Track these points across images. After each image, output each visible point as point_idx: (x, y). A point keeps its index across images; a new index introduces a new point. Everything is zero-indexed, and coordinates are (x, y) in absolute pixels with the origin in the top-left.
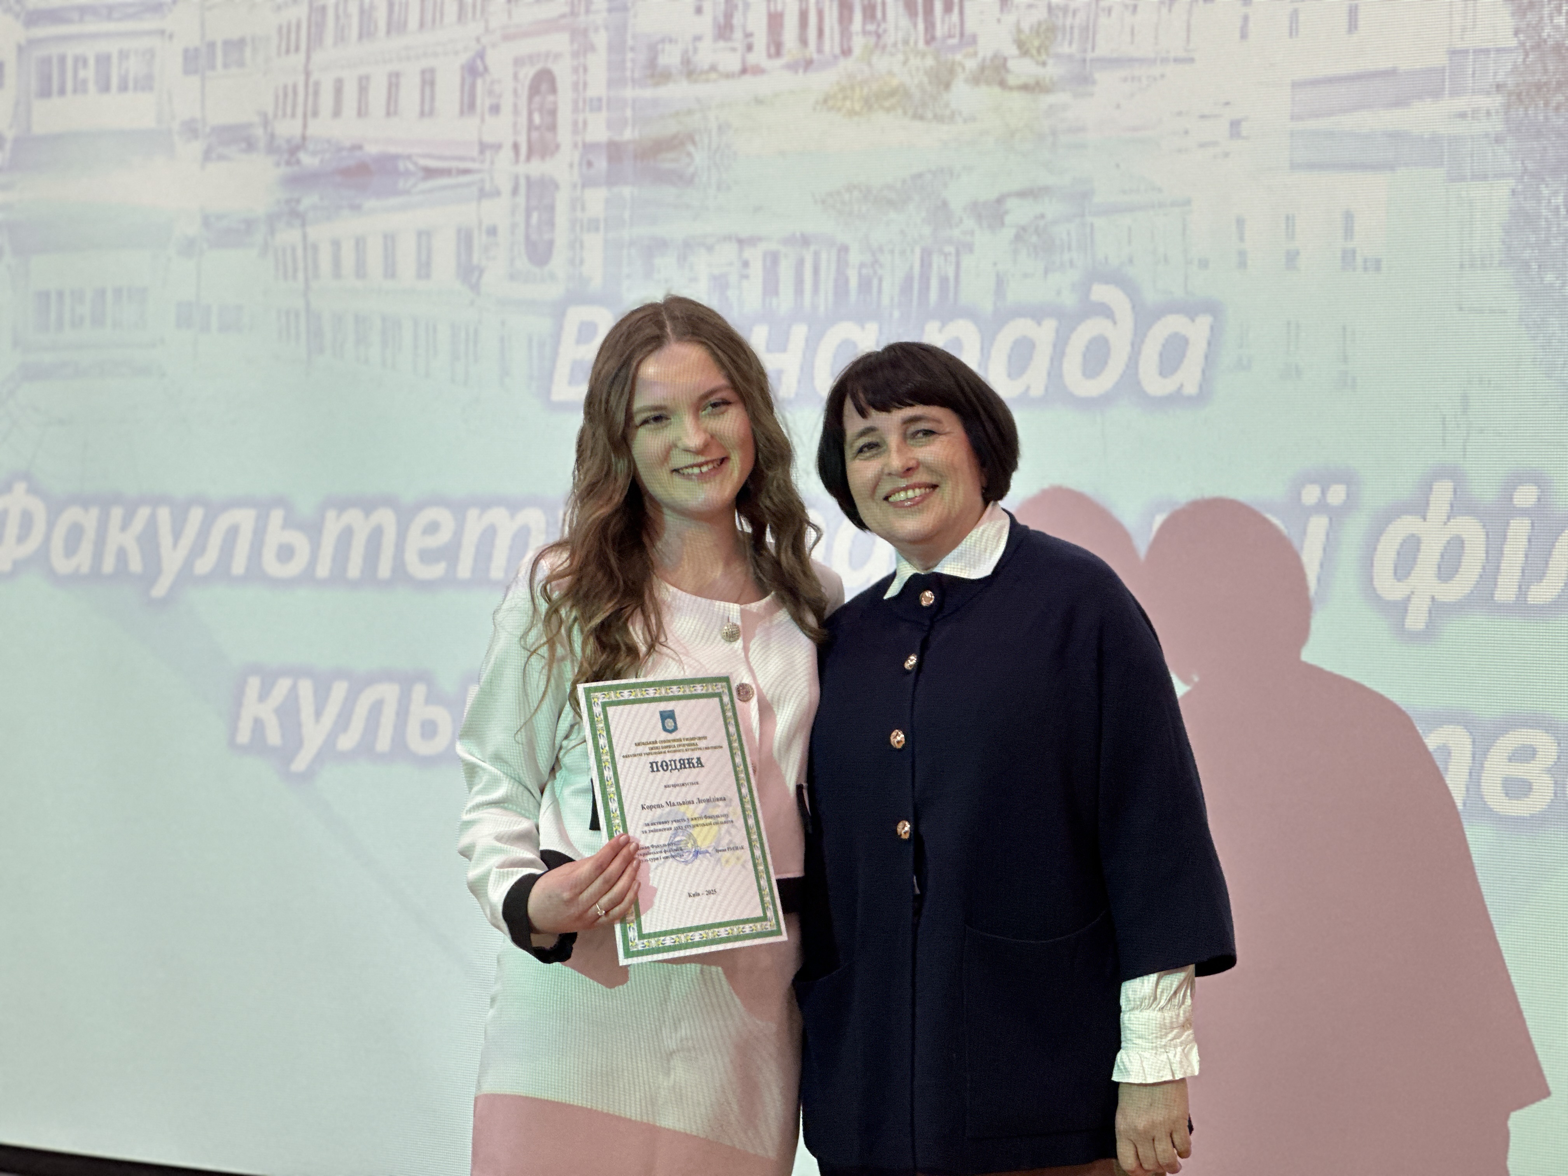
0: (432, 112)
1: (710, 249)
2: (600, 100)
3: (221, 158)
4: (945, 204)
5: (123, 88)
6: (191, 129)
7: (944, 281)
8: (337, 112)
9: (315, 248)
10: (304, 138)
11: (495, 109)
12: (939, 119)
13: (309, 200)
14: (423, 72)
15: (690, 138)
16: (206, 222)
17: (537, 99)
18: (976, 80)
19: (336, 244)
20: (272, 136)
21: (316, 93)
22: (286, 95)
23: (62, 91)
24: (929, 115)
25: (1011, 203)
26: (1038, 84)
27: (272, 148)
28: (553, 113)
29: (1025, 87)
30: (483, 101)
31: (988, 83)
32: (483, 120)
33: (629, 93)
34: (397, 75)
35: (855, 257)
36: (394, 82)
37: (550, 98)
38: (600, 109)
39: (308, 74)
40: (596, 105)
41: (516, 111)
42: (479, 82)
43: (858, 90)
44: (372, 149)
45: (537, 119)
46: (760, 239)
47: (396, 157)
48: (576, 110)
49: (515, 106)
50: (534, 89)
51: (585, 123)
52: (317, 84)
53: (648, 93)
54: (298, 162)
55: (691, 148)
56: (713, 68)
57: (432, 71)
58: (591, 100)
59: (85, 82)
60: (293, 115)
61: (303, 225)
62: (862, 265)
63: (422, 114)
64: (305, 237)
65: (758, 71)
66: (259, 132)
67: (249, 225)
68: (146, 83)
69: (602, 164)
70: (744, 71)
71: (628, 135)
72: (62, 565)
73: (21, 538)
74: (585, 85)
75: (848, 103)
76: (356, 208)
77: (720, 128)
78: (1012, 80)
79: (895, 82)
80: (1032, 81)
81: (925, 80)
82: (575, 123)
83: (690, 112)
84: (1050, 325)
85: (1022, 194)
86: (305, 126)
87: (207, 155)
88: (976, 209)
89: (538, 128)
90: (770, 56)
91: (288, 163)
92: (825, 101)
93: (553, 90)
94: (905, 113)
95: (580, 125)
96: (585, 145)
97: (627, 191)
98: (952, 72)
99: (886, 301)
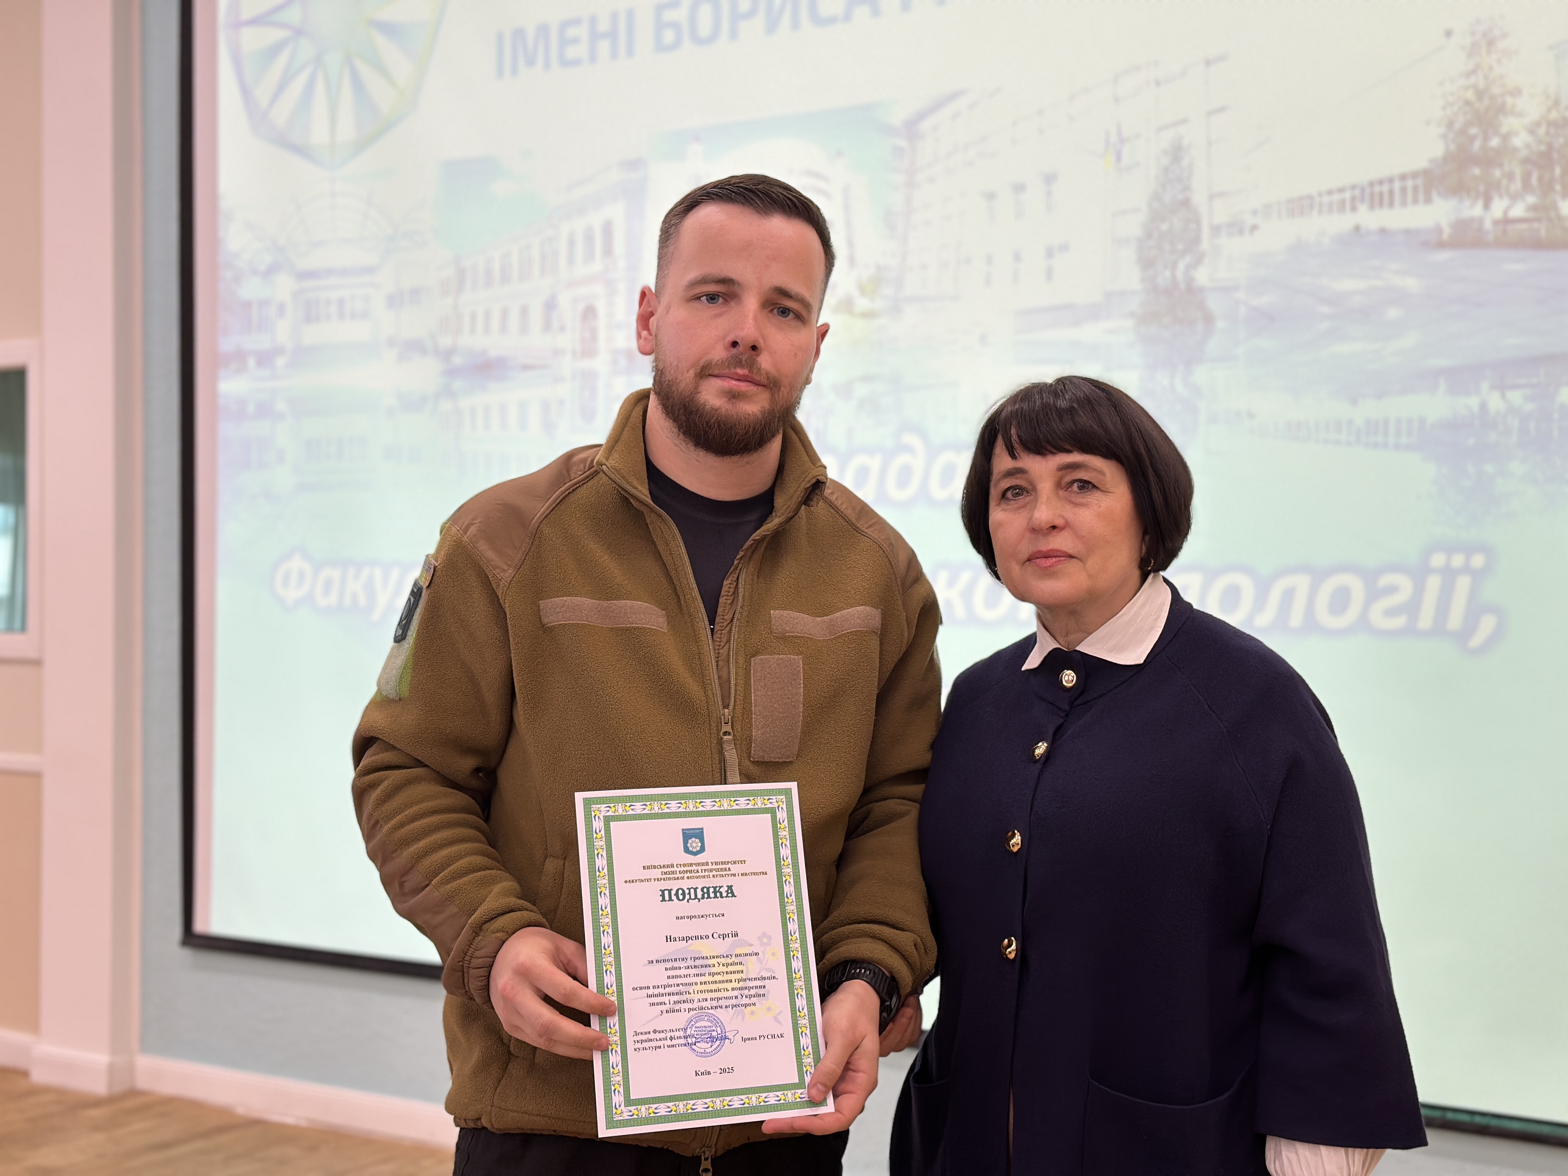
0: (526, 331)
6: (391, 342)
8: (472, 331)
9: (460, 413)
10: (455, 346)
11: (562, 329)
13: (458, 384)
14: (521, 307)
17: (586, 323)
19: (473, 410)
20: (436, 346)
21: (460, 319)
22: (443, 321)
23: (317, 320)
25: (854, 384)
26: (871, 312)
27: (436, 353)
28: (595, 331)
29: (862, 315)
30: (555, 324)
31: (842, 312)
32: (555, 336)
34: (507, 309)
36: (505, 313)
37: (593, 322)
38: (621, 328)
39: (455, 309)
40: (619, 326)
41: (574, 330)
42: (553, 313)
44: (492, 353)
45: (586, 335)
47: (506, 358)
48: (609, 328)
49: (573, 327)
50: (584, 318)
51: (614, 336)
52: (459, 315)
54: (451, 361)
57: (526, 306)
58: (617, 323)
59: (330, 315)
60: (448, 332)
61: (454, 400)
63: (521, 332)
64: (455, 407)
66: (429, 343)
67: (423, 399)
68: (365, 315)
69: (623, 362)
72: (322, 602)
74: (613, 314)
76: (483, 388)
78: (855, 310)
80: (866, 311)
84: (877, 458)
85: (861, 379)
86: (455, 338)
88: (834, 388)
89: (586, 340)
91: (445, 362)
93: (595, 318)
95: (611, 338)
96: (614, 350)
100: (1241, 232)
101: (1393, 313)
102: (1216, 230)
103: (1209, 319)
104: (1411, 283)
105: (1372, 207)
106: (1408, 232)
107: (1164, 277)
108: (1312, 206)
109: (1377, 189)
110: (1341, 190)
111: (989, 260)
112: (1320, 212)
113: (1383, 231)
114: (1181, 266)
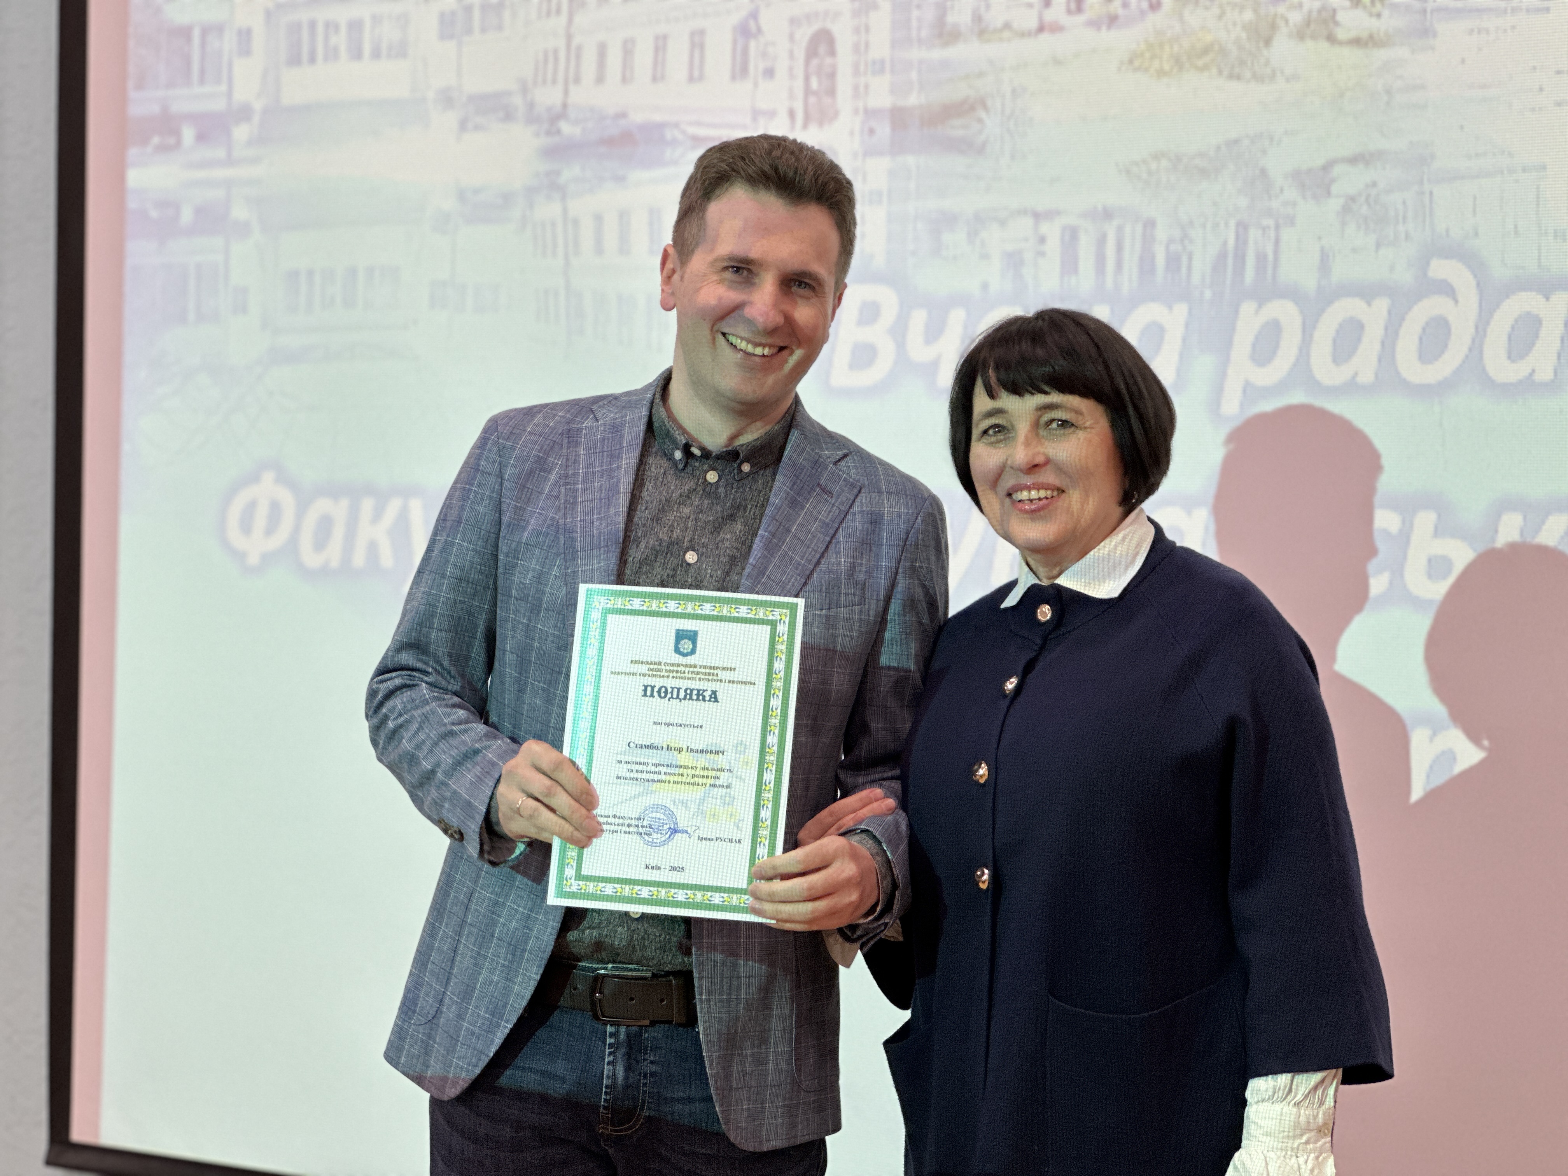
0: (701, 78)
1: (1003, 223)
2: (882, 62)
3: (477, 128)
4: (1263, 172)
5: (376, 54)
6: (447, 99)
7: (1261, 258)
8: (600, 79)
9: (576, 222)
10: (565, 106)
11: (769, 73)
12: (1258, 78)
13: (570, 172)
14: (692, 34)
15: (982, 103)
16: (461, 196)
17: (815, 62)
18: (1300, 35)
19: (599, 218)
20: (531, 106)
21: (578, 57)
22: (546, 61)
23: (312, 60)
24: (1248, 74)
25: (1337, 170)
26: (1371, 37)
27: (532, 118)
28: (832, 75)
29: (1356, 42)
30: (756, 64)
31: (1314, 37)
32: (756, 85)
33: (916, 54)
34: (665, 37)
35: (1161, 234)
36: (661, 44)
37: (828, 61)
38: (882, 71)
39: (569, 38)
40: (879, 68)
41: (792, 75)
42: (753, 44)
43: (1167, 48)
44: (637, 117)
45: (814, 84)
46: (1058, 213)
47: (662, 126)
48: (856, 72)
49: (791, 69)
50: (812, 52)
51: (867, 87)
52: (579, 48)
53: (937, 54)
54: (559, 132)
55: (982, 114)
56: (1007, 26)
57: (702, 32)
58: (874, 63)
59: (336, 50)
60: (554, 81)
61: (564, 198)
62: (1171, 241)
63: (691, 79)
64: (565, 211)
65: (1056, 28)
66: (518, 101)
67: (507, 198)
68: (400, 51)
69: (884, 130)
70: (1041, 29)
71: (913, 100)
72: (312, 559)
73: (270, 531)
74: (867, 45)
75: (1156, 64)
76: (620, 179)
77: (1014, 91)
78: (1341, 34)
79: (1209, 38)
80: (1364, 35)
81: (1244, 35)
82: (856, 88)
83: (981, 74)
84: (1382, 305)
85: (1353, 160)
86: (566, 92)
87: (463, 125)
88: (1298, 177)
89: (815, 93)
90: (1069, 12)
91: (548, 133)
92: (1131, 62)
93: (832, 53)
94: (1220, 72)
95: (862, 89)
96: (866, 111)
97: (911, 160)
98: (1273, 27)
99: (1196, 279)
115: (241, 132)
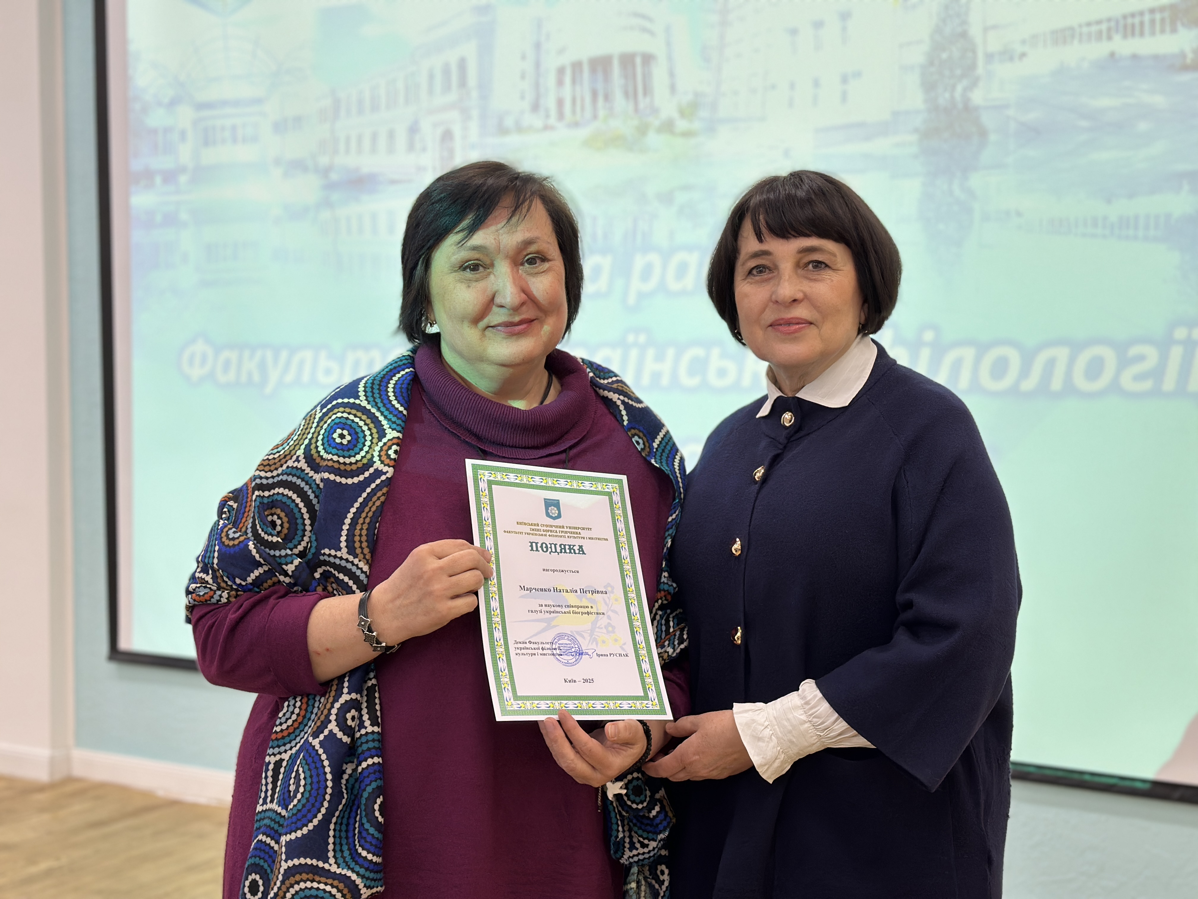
0: (393, 151)
2: (475, 144)
3: (292, 176)
4: (644, 194)
5: (244, 141)
6: (278, 162)
7: (644, 233)
8: (347, 151)
9: (338, 220)
10: (332, 165)
12: (641, 151)
13: (335, 197)
14: (388, 131)
16: (285, 208)
17: (444, 144)
18: (659, 131)
19: (349, 219)
20: (316, 165)
21: (337, 142)
23: (215, 144)
24: (637, 149)
25: (677, 193)
26: (690, 132)
27: (316, 171)
28: (452, 150)
29: (683, 134)
30: (418, 145)
31: (665, 132)
33: (489, 140)
34: (376, 133)
36: (374, 137)
37: (451, 143)
38: (475, 148)
39: (332, 133)
40: (473, 146)
41: (434, 150)
42: (416, 136)
43: (601, 137)
44: (365, 170)
45: (444, 154)
47: (376, 174)
48: (464, 148)
49: (434, 147)
50: (443, 139)
52: (337, 138)
53: (499, 140)
54: (329, 177)
56: (530, 127)
57: (393, 130)
58: (471, 144)
59: (225, 139)
60: (327, 153)
61: (332, 209)
62: (604, 226)
63: (389, 152)
64: (333, 215)
65: (552, 128)
66: (310, 163)
67: (306, 209)
68: (255, 139)
70: (545, 128)
72: (222, 378)
73: (202, 366)
74: (468, 136)
75: (596, 144)
76: (357, 199)
78: (676, 131)
79: (619, 133)
80: (687, 131)
81: (634, 131)
82: (463, 156)
83: (519, 149)
85: (682, 188)
86: (332, 159)
87: (285, 175)
88: (659, 196)
89: (445, 159)
90: (558, 120)
91: (324, 178)
92: (585, 143)
93: (452, 138)
94: (624, 148)
95: (466, 157)
98: (647, 127)
99: (616, 244)
100: (1011, 59)
101: (1143, 126)
102: (989, 57)
103: (983, 133)
104: (1159, 100)
105: (1125, 36)
106: (1156, 58)
107: (944, 98)
108: (1073, 36)
109: (1130, 21)
110: (1099, 22)
111: (792, 86)
112: (1080, 41)
113: (1135, 57)
114: (959, 89)
115: (183, 179)
